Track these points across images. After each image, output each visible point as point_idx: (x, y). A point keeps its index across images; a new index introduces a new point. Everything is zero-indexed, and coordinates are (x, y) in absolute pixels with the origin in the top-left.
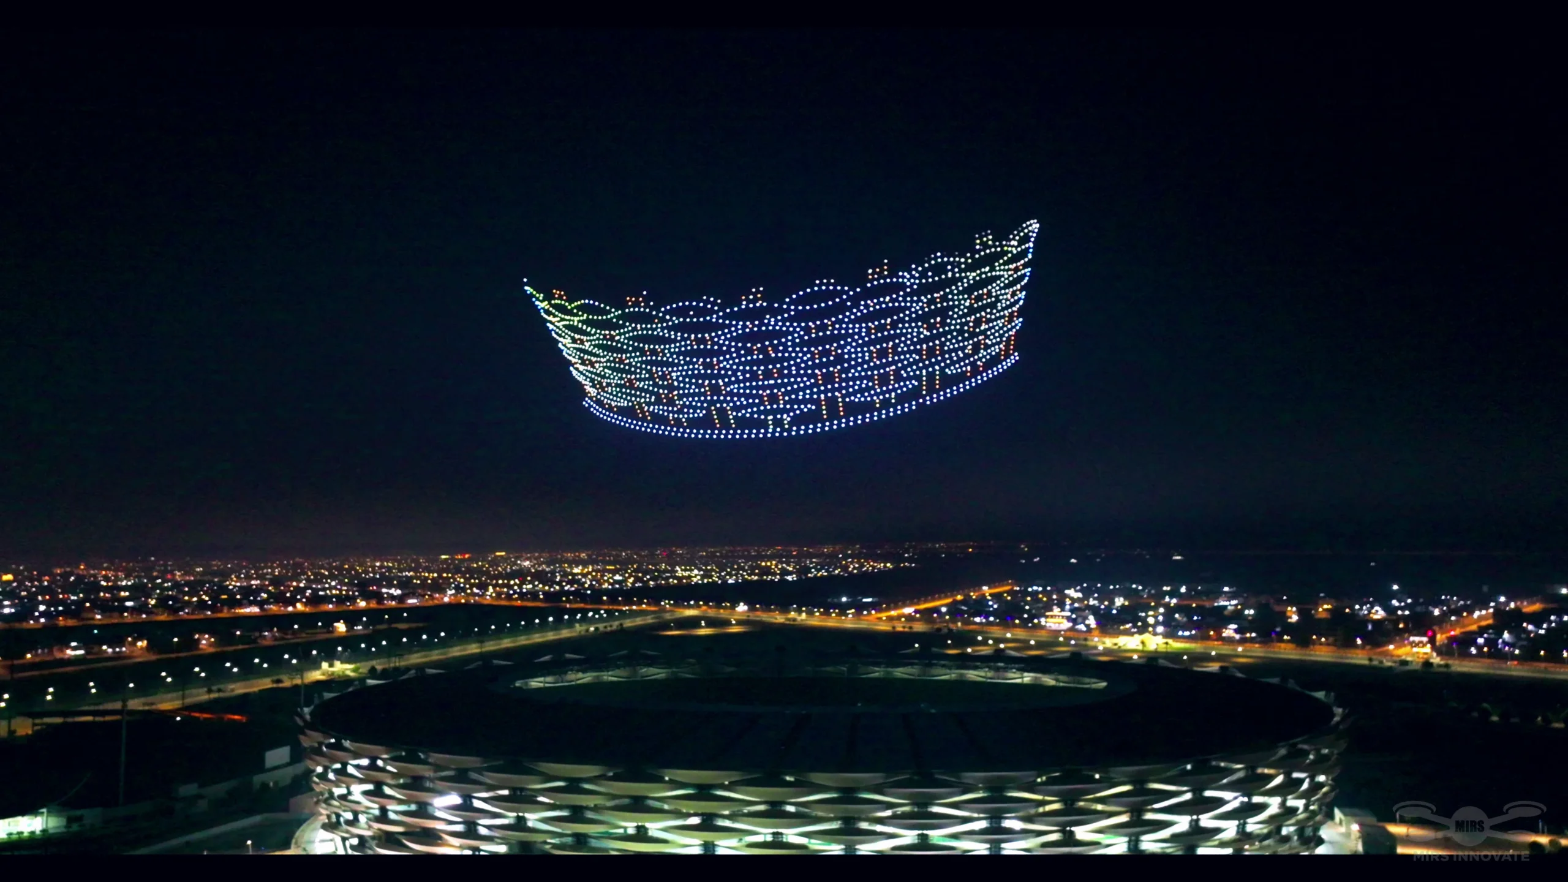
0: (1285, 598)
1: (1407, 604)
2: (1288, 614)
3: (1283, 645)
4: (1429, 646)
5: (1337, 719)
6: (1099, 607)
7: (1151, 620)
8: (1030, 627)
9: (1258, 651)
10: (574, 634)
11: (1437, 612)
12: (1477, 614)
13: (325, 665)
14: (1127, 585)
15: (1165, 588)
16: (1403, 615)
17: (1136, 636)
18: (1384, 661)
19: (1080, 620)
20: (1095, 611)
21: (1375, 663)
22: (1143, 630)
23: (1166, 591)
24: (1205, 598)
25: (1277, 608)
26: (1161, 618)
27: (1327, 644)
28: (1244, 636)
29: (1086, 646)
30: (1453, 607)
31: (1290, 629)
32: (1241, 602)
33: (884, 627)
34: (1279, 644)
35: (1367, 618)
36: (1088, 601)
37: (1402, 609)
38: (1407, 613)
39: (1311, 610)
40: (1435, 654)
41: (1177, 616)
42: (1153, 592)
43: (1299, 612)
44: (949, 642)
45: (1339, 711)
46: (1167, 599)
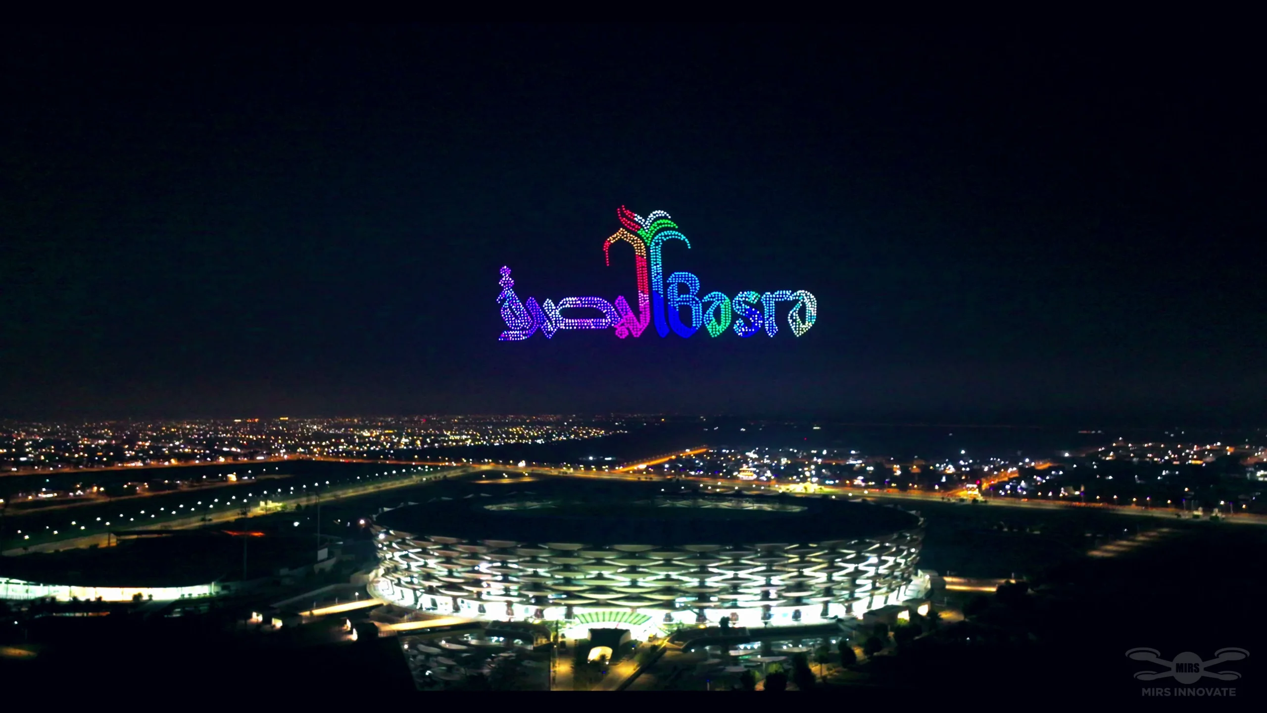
0: (892, 459)
1: (969, 463)
2: (894, 470)
3: (891, 490)
4: (977, 490)
5: (920, 523)
6: (771, 464)
7: (807, 474)
8: (729, 478)
9: (877, 493)
10: (412, 483)
11: (986, 469)
12: (1010, 470)
13: (262, 504)
14: (787, 449)
15: (813, 452)
16: (965, 471)
17: (801, 484)
18: (951, 499)
19: (761, 474)
20: (769, 467)
21: (945, 500)
22: (804, 480)
23: (814, 454)
24: (840, 459)
25: (887, 466)
26: (813, 472)
27: (918, 489)
28: (867, 484)
29: (769, 490)
30: (997, 465)
31: (895, 479)
32: (865, 461)
33: (630, 478)
34: (889, 489)
35: (943, 473)
36: (764, 461)
37: (965, 466)
38: (968, 469)
39: (909, 467)
40: (980, 495)
41: (824, 471)
42: (805, 454)
43: (901, 469)
44: (683, 488)
45: (922, 519)
46: (815, 459)
